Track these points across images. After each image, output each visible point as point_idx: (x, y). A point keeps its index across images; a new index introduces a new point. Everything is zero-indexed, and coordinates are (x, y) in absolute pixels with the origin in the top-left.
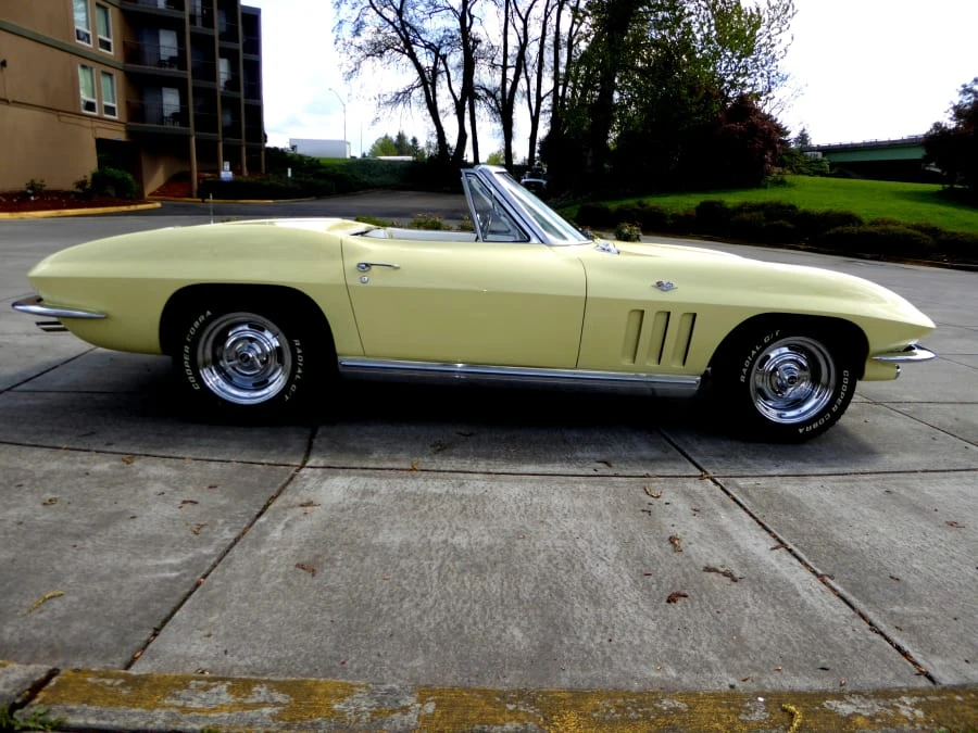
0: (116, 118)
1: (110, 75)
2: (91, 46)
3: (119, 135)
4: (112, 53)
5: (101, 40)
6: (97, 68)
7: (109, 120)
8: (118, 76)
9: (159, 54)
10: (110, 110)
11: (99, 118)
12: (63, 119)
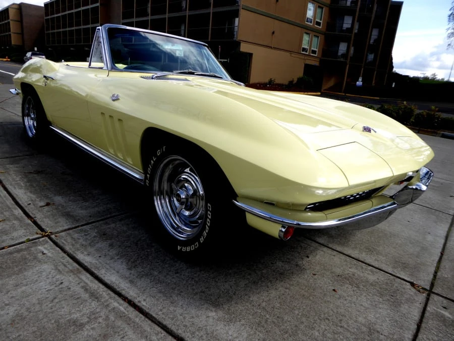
0: (316, 55)
1: (318, 37)
2: (312, 24)
3: (316, 63)
4: (321, 27)
5: (317, 22)
6: (312, 34)
7: (313, 56)
8: (322, 37)
9: (342, 27)
10: (314, 52)
11: (309, 55)
12: (292, 55)
